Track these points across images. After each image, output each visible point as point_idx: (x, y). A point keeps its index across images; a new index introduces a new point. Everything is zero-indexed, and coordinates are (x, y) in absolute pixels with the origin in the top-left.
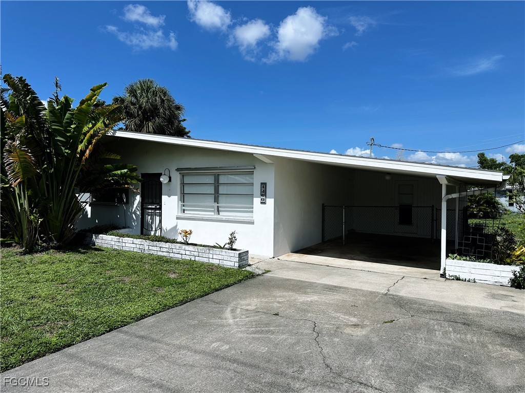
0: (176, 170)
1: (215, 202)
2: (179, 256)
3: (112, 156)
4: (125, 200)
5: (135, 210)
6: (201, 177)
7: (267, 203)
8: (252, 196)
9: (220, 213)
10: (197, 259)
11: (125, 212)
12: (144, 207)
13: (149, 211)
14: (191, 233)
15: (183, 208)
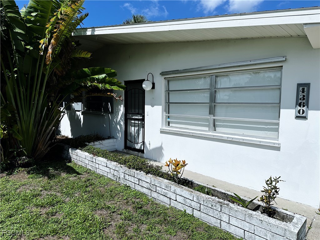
0: (160, 74)
1: (210, 113)
2: (166, 200)
3: (83, 54)
4: (110, 110)
5: (119, 121)
6: (190, 81)
7: (309, 118)
8: (278, 106)
9: (217, 128)
10: (197, 214)
11: (110, 122)
12: (128, 117)
13: (132, 122)
14: (184, 164)
15: (168, 120)
